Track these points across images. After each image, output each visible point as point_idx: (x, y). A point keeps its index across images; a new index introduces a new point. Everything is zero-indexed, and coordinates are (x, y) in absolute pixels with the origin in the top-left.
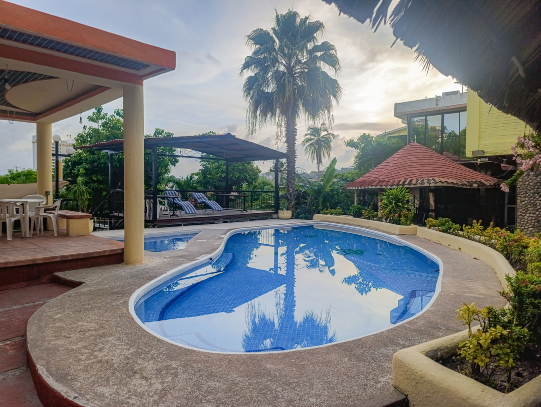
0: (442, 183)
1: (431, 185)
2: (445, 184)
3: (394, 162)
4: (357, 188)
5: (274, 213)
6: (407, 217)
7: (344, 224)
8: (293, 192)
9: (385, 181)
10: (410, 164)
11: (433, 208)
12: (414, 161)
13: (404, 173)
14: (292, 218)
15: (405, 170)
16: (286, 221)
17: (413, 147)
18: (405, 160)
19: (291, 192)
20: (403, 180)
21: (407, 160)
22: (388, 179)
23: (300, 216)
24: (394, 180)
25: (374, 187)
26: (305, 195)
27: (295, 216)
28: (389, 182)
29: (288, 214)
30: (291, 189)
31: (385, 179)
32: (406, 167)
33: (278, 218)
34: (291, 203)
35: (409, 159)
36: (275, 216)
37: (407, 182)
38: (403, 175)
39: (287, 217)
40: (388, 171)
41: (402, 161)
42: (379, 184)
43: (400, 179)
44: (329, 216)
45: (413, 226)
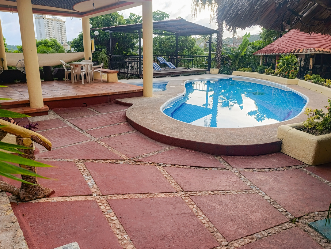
0: (320, 51)
1: (312, 53)
2: (321, 53)
3: (290, 36)
4: (263, 54)
5: (207, 70)
6: (293, 74)
7: (252, 77)
8: (220, 57)
9: (281, 50)
10: (300, 38)
11: (311, 68)
12: (303, 36)
13: (295, 44)
14: (218, 74)
15: (296, 42)
16: (215, 75)
18: (297, 35)
19: (219, 56)
20: (294, 50)
21: (298, 35)
22: (284, 48)
23: (224, 72)
24: (288, 49)
25: (274, 54)
26: (227, 59)
27: (221, 72)
28: (285, 50)
29: (216, 71)
31: (281, 49)
32: (297, 40)
33: (210, 74)
34: (218, 63)
35: (300, 35)
36: (208, 72)
37: (296, 51)
38: (294, 46)
39: (215, 73)
40: (284, 43)
41: (295, 36)
42: (277, 52)
43: (291, 49)
44: (242, 72)
45: (296, 79)
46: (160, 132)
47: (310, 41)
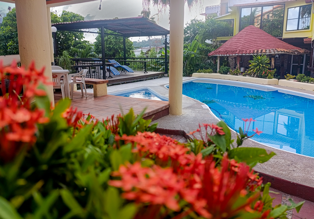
1: (275, 53)
2: (283, 53)
3: (244, 38)
5: (165, 73)
6: (271, 74)
7: (216, 78)
10: (255, 40)
11: (274, 67)
12: (256, 38)
13: (253, 45)
17: (251, 28)
18: (250, 37)
20: (256, 51)
24: (250, 50)
25: (237, 55)
28: (247, 51)
31: (243, 50)
32: (253, 42)
33: (168, 76)
35: (253, 36)
36: (166, 75)
37: (259, 51)
38: (254, 47)
40: (241, 44)
41: (248, 37)
42: (240, 53)
43: (253, 49)
45: (274, 79)
47: (265, 42)
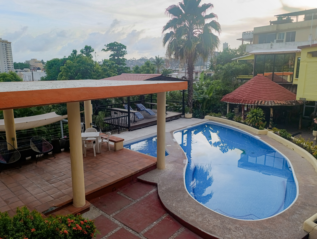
0: (278, 104)
1: (272, 105)
2: (280, 105)
3: (250, 87)
5: (182, 115)
6: (262, 125)
7: (223, 123)
8: (192, 102)
9: (246, 101)
10: (259, 90)
11: (272, 116)
12: (261, 88)
13: (256, 95)
15: (257, 93)
17: (260, 77)
18: (256, 87)
19: (190, 102)
20: (257, 101)
21: (257, 86)
22: (248, 99)
24: (252, 100)
25: (241, 104)
26: (197, 102)
27: (194, 116)
28: (249, 101)
29: (191, 115)
30: (190, 100)
32: (257, 92)
33: (184, 118)
34: (190, 108)
35: (259, 86)
37: (259, 103)
38: (256, 97)
39: (190, 118)
40: (247, 94)
41: (255, 87)
42: (243, 102)
43: (255, 100)
44: (214, 117)
46: (213, 234)
47: (268, 93)
